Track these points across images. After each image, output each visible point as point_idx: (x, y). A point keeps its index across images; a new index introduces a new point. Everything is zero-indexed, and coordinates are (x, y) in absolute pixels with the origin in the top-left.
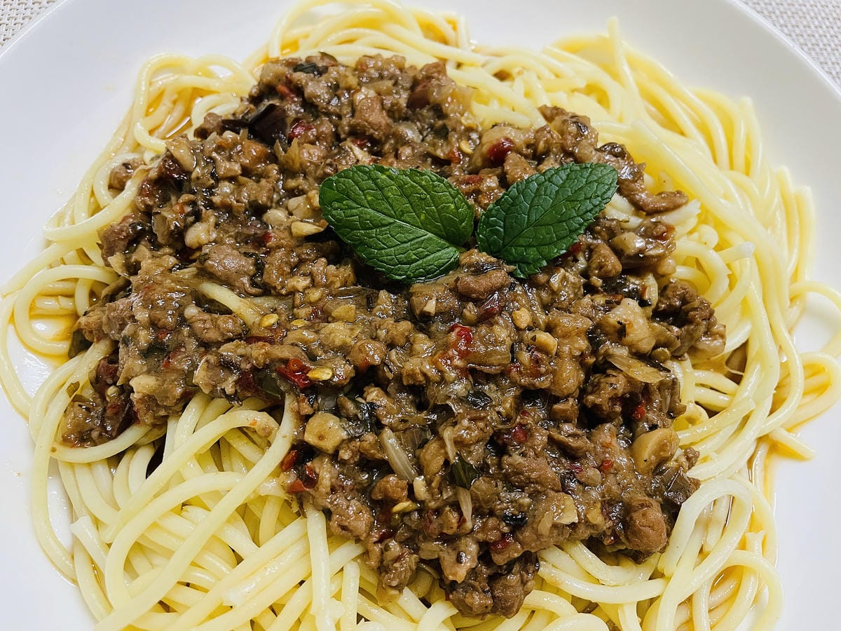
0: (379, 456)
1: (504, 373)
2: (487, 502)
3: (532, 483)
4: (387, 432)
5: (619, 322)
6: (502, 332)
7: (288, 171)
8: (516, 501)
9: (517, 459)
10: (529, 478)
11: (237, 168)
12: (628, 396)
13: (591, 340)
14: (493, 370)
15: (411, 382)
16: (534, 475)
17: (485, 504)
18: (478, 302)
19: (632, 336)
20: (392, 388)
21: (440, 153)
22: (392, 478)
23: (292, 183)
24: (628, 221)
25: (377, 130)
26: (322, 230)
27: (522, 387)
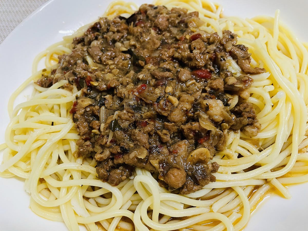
0: (97, 114)
1: (152, 105)
2: (119, 140)
3: (137, 140)
4: (103, 108)
5: (206, 104)
6: (158, 91)
7: (129, 33)
8: (129, 144)
9: (137, 131)
10: (136, 138)
11: (116, 29)
12: (197, 132)
13: (193, 107)
14: (148, 102)
15: (120, 96)
16: (138, 138)
17: (118, 140)
18: (156, 79)
19: (211, 112)
20: (115, 97)
21: (178, 37)
22: (97, 122)
23: (129, 37)
24: (236, 74)
25: (161, 26)
26: (127, 50)
27: (157, 112)
